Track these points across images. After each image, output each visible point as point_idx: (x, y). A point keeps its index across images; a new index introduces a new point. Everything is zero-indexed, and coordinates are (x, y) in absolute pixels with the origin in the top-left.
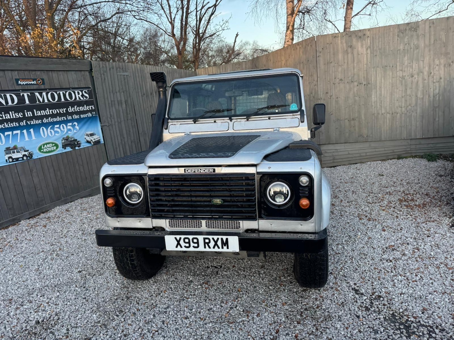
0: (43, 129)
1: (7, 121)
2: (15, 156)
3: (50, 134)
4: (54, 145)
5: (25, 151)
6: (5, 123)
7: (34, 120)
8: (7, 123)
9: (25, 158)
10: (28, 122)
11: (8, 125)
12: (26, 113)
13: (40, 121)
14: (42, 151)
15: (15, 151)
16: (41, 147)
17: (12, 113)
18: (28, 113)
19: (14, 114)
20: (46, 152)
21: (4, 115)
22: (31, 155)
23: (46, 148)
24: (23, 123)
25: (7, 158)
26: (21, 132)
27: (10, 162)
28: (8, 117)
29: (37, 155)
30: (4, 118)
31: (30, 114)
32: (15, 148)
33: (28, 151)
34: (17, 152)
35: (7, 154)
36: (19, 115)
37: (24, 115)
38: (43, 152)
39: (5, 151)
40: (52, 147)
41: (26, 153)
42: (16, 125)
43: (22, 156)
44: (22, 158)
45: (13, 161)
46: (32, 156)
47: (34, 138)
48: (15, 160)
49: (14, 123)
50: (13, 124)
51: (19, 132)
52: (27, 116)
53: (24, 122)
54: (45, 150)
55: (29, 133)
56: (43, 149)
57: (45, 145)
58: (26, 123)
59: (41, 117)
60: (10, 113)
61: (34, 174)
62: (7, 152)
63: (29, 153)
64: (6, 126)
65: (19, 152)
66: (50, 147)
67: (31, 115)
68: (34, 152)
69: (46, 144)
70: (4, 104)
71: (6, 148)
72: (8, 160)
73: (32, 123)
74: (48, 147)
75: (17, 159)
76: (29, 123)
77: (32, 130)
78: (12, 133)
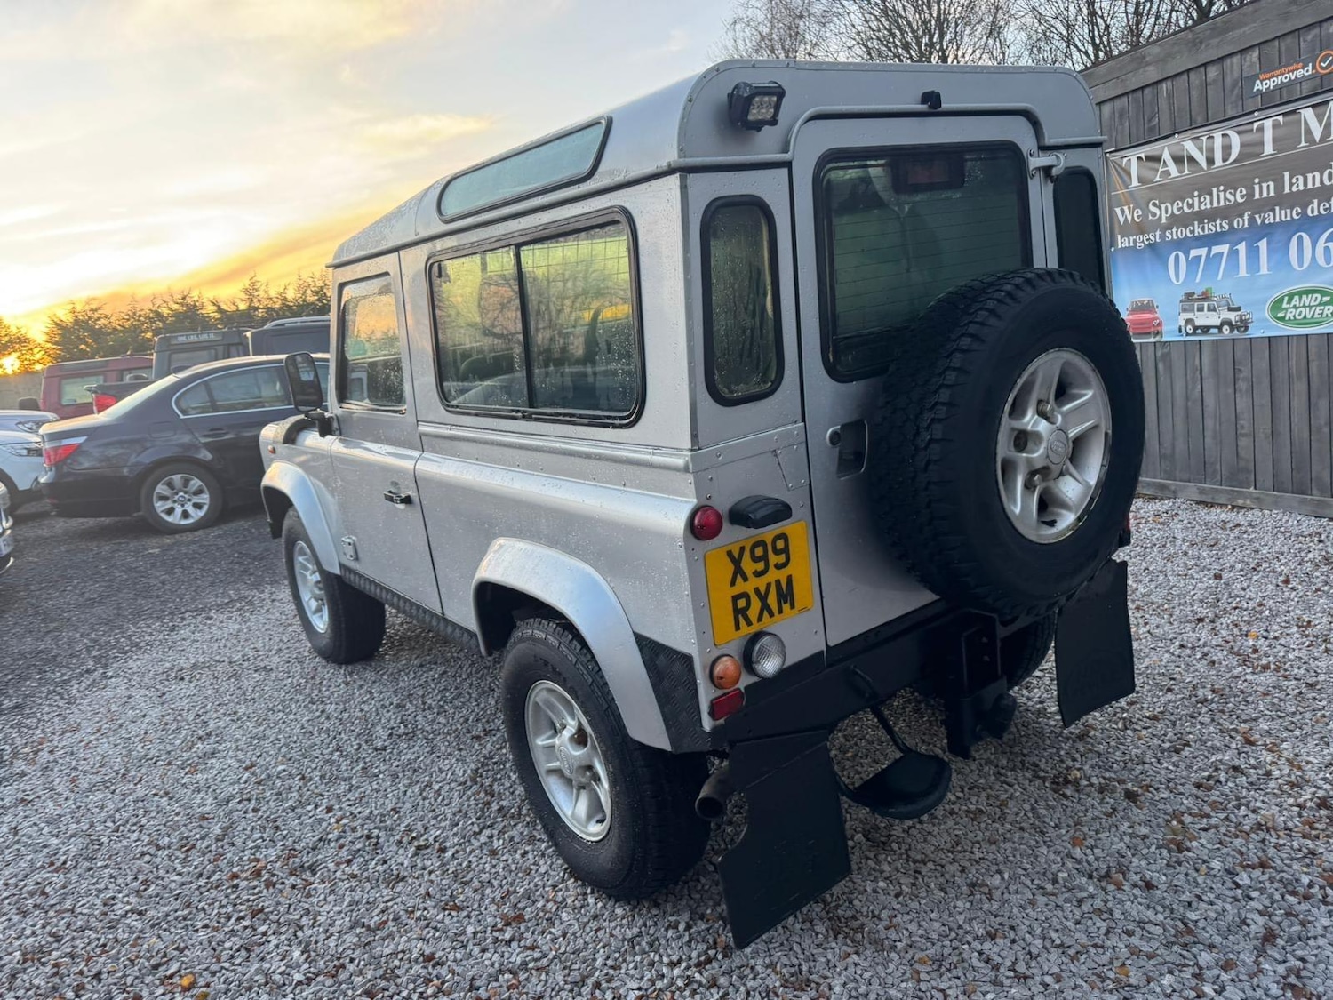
0: (1300, 238)
1: (1201, 216)
2: (1203, 319)
3: (1321, 261)
4: (1327, 299)
5: (1230, 309)
6: (1196, 223)
7: (1277, 208)
8: (1201, 222)
9: (1226, 329)
10: (1257, 216)
11: (1203, 229)
12: (1257, 187)
13: (1295, 213)
14: (1280, 315)
15: (1206, 304)
16: (1281, 300)
17: (1218, 191)
18: (1265, 185)
19: (1222, 194)
20: (1295, 322)
21: (1196, 200)
22: (1244, 325)
23: (1295, 307)
24: (1242, 222)
25: (1182, 323)
26: (1231, 249)
27: (1188, 334)
28: (1206, 204)
29: (1264, 326)
30: (1196, 209)
31: (1267, 190)
32: (1206, 296)
33: (1238, 309)
34: (1209, 310)
35: (1184, 310)
36: (1235, 195)
37: (1251, 194)
38: (1282, 319)
39: (1181, 301)
40: (1320, 305)
41: (1232, 316)
42: (1221, 226)
43: (1218, 323)
44: (1220, 328)
45: (1194, 333)
46: (1247, 328)
47: (1264, 270)
48: (1199, 331)
49: (1218, 222)
50: (1216, 226)
51: (1225, 248)
52: (1257, 196)
53: (1246, 217)
54: (1289, 315)
55: (1253, 253)
56: (1286, 309)
57: (1297, 297)
58: (1252, 219)
59: (1303, 199)
60: (1215, 190)
61: (1242, 385)
62: (1187, 305)
63: (1241, 316)
64: (1198, 231)
65: (1214, 310)
66: (1311, 307)
67: (1272, 194)
68: (1255, 317)
69: (1301, 293)
70: (1204, 164)
71: (1186, 294)
72: (1183, 329)
73: (1270, 219)
74: (1304, 306)
75: (1206, 329)
76: (1259, 221)
77: (1263, 244)
78: (1210, 251)
